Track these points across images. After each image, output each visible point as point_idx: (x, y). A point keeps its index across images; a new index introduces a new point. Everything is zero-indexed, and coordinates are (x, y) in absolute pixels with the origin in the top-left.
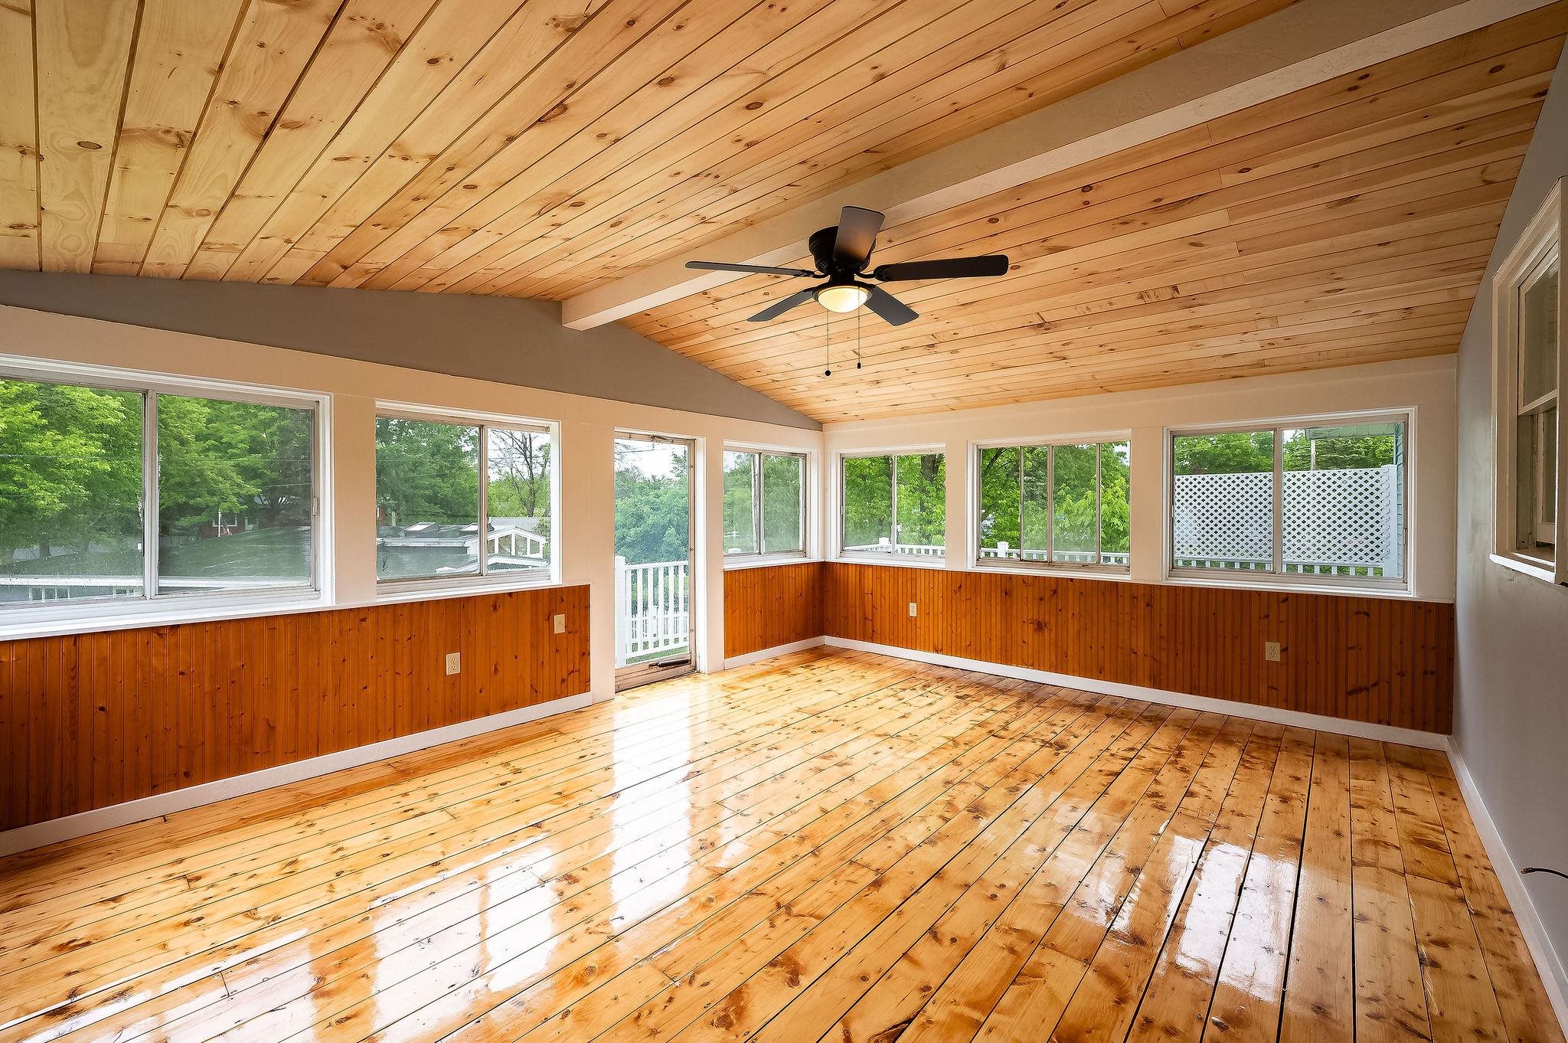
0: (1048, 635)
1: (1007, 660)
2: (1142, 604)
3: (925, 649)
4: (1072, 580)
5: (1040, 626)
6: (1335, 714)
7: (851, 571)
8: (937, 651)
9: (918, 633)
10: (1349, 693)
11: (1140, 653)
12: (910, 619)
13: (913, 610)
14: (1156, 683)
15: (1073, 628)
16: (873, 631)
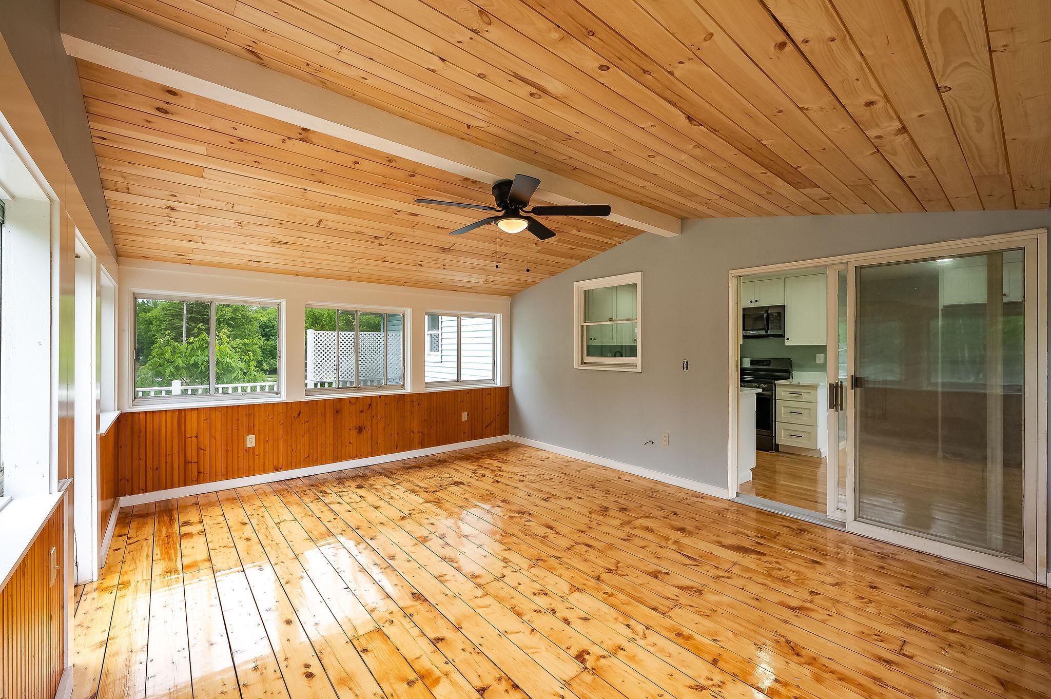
0: (366, 434)
1: (337, 459)
2: (416, 403)
3: (265, 471)
4: (380, 396)
5: (360, 430)
6: (482, 437)
7: (166, 420)
8: (277, 470)
9: (257, 461)
10: (486, 428)
11: (416, 431)
12: (247, 450)
13: (251, 441)
14: (423, 445)
15: (381, 426)
16: (199, 473)
